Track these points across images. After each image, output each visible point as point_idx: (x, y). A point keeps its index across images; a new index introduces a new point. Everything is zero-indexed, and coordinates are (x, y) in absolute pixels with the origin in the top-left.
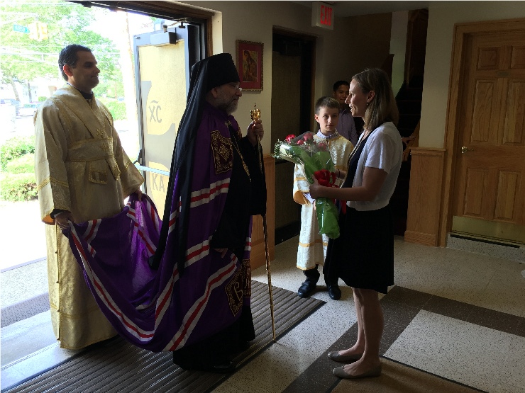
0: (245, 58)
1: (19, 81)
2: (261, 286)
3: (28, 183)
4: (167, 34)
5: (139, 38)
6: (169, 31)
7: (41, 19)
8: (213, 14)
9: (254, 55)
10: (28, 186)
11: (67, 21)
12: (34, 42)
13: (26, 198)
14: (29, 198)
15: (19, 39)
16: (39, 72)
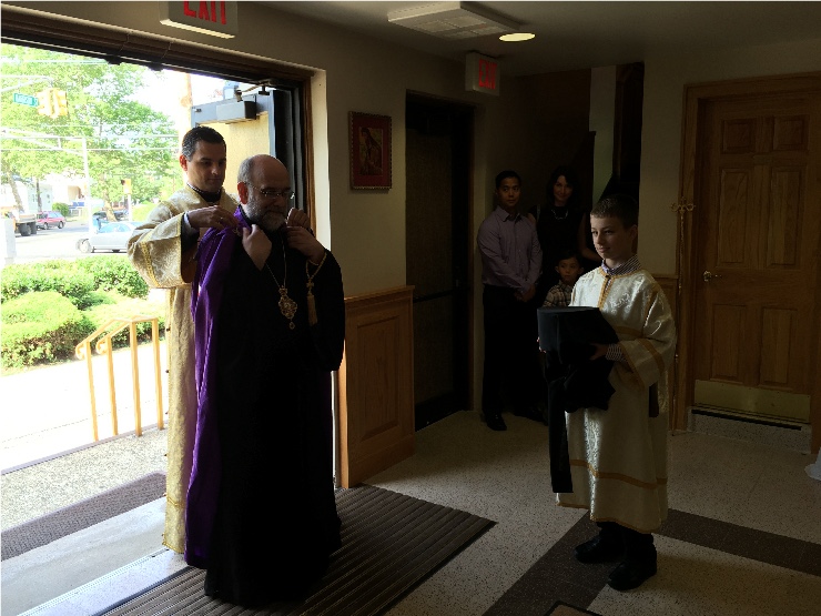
0: (362, 140)
1: (21, 180)
2: (393, 497)
3: (30, 338)
4: (242, 104)
5: (199, 111)
6: (245, 99)
7: (59, 85)
8: (312, 73)
9: (377, 135)
10: (30, 342)
11: (99, 86)
12: (47, 119)
13: (26, 361)
14: (31, 361)
15: (23, 115)
16: (54, 165)
